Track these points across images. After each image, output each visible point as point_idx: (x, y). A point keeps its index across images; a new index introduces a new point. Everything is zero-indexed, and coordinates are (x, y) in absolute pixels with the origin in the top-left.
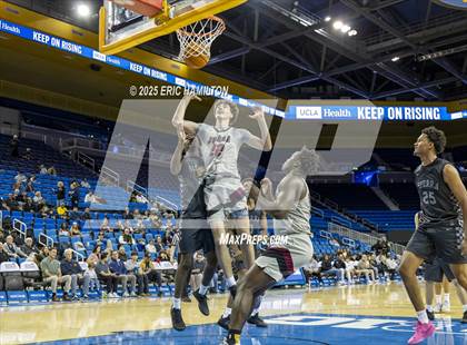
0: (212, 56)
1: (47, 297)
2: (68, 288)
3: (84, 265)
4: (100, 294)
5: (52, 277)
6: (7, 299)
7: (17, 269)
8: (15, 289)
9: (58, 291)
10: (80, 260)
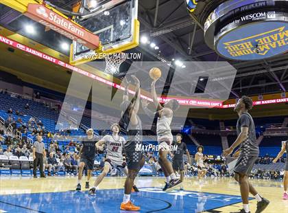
0: (120, 72)
2: (50, 170)
3: (58, 160)
4: (65, 174)
6: (22, 173)
7: (27, 160)
8: (26, 169)
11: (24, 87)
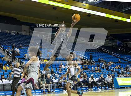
1: (42, 92)
5: (43, 85)
9: (45, 90)
10: (53, 78)
11: (23, 26)
